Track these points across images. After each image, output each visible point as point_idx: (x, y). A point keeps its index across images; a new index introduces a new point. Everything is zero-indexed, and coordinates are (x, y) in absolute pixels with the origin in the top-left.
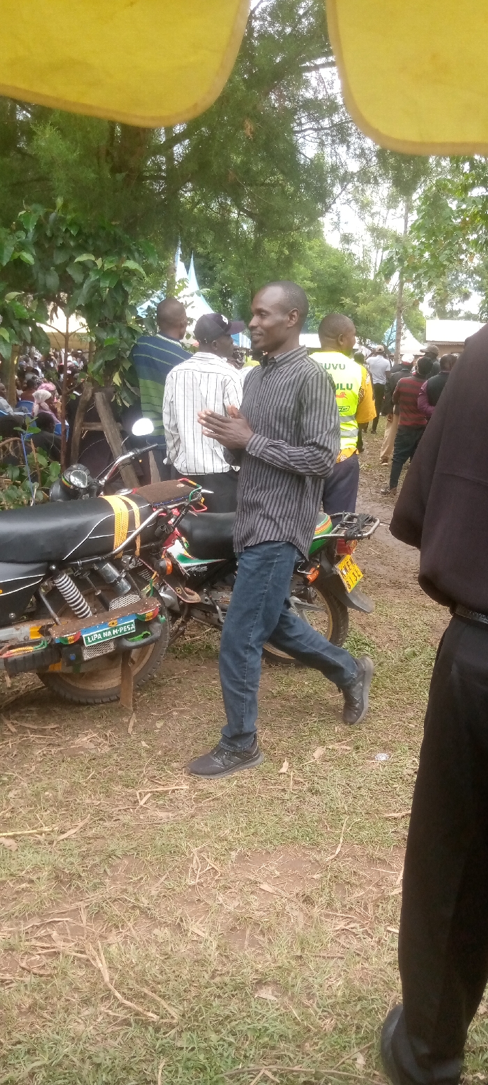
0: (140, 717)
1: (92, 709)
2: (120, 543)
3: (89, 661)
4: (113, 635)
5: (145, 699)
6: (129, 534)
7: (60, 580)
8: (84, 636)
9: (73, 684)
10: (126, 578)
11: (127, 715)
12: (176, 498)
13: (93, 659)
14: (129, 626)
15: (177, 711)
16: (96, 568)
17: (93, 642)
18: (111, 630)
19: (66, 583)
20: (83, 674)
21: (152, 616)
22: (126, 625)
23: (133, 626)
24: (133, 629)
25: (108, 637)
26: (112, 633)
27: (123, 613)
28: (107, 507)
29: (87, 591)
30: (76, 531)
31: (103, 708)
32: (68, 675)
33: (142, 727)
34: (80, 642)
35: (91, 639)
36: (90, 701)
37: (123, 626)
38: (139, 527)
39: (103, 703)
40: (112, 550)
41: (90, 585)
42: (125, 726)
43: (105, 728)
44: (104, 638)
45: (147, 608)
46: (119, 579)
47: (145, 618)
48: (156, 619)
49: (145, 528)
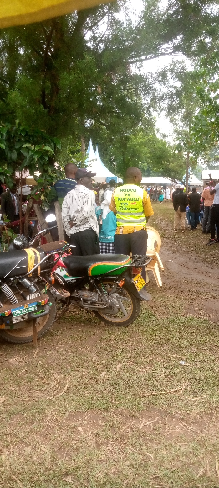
0: (41, 350)
1: (20, 346)
2: (30, 269)
3: (16, 324)
4: (26, 312)
5: (44, 341)
6: (34, 266)
7: (3, 287)
8: (13, 312)
9: (11, 334)
10: (34, 285)
11: (35, 349)
12: (56, 249)
13: (18, 323)
14: (34, 307)
15: (57, 347)
16: (20, 281)
17: (17, 315)
18: (25, 309)
19: (6, 289)
20: (16, 330)
21: (44, 303)
22: (33, 307)
23: (36, 308)
24: (36, 309)
25: (24, 313)
26: (26, 310)
27: (31, 301)
28: (25, 254)
29: (16, 292)
30: (10, 265)
31: (25, 346)
32: (8, 330)
33: (40, 355)
34: (11, 315)
35: (16, 313)
36: (19, 342)
37: (31, 307)
38: (40, 262)
39: (25, 343)
40: (27, 273)
41: (18, 289)
42: (33, 354)
43: (24, 355)
44: (22, 313)
45: (42, 299)
46: (31, 286)
47: (41, 304)
48: (47, 304)
49: (42, 263)
